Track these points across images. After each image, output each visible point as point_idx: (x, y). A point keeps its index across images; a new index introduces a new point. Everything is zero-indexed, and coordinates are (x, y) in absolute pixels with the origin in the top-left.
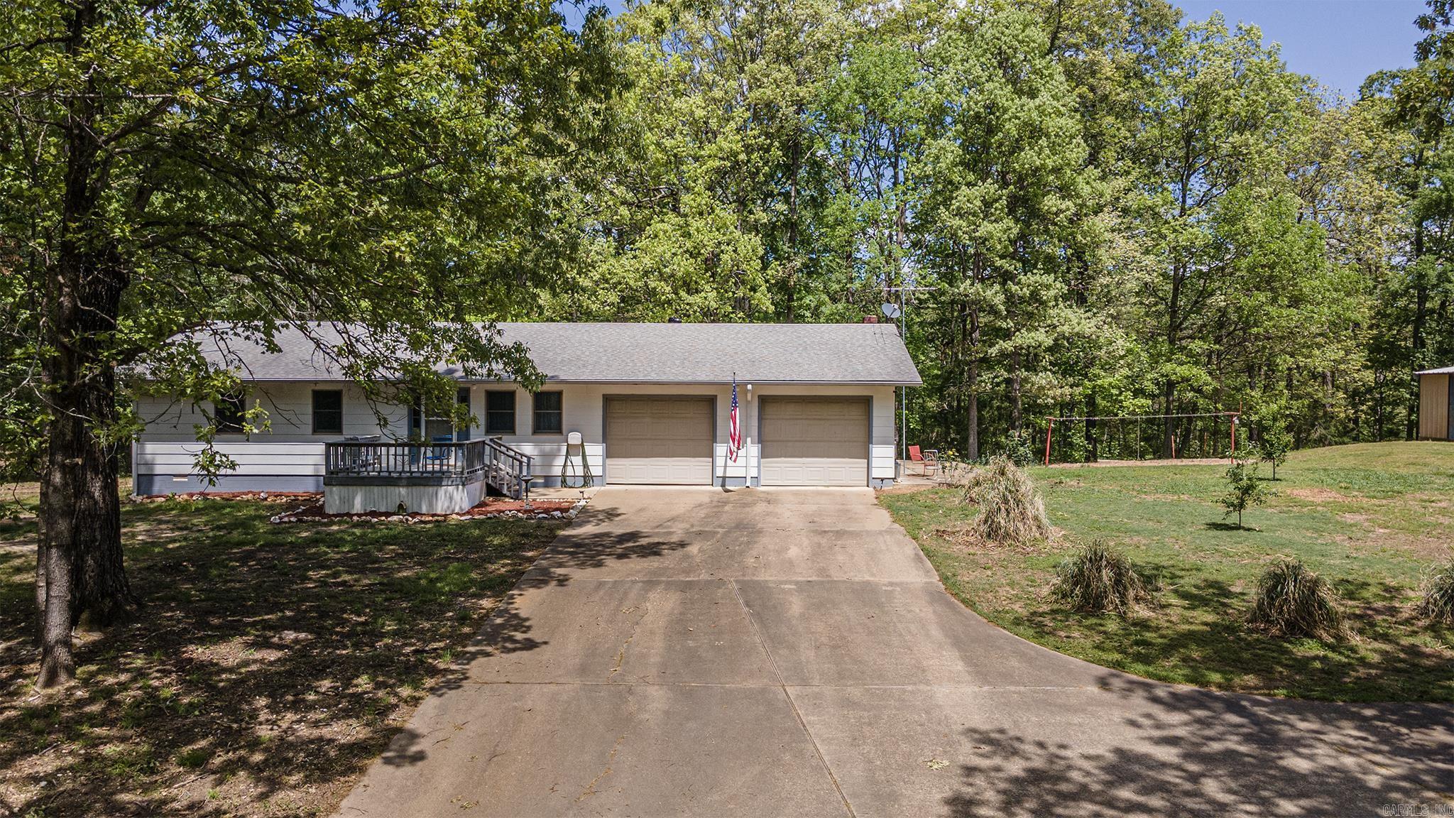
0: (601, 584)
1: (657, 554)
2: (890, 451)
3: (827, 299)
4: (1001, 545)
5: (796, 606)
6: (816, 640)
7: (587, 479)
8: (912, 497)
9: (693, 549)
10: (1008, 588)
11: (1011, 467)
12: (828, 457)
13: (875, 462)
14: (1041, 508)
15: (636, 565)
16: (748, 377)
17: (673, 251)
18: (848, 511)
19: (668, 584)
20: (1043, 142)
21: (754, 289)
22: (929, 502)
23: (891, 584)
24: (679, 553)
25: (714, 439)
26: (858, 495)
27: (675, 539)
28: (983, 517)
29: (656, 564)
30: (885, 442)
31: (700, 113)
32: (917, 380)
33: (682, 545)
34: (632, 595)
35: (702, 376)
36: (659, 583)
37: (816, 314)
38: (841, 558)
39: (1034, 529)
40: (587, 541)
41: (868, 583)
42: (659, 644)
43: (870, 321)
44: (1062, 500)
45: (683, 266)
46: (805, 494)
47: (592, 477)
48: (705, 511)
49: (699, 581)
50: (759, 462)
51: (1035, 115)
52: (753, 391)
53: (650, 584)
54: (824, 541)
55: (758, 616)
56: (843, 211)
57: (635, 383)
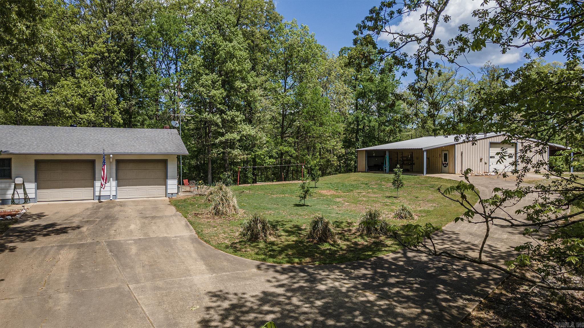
0: (34, 249)
1: (66, 232)
2: (176, 182)
3: (147, 118)
4: (220, 217)
5: (134, 250)
6: (143, 263)
7: (26, 200)
8: (185, 201)
9: (84, 229)
10: (223, 234)
11: (224, 186)
12: (148, 185)
13: (169, 187)
14: (236, 202)
15: (54, 239)
16: (111, 151)
17: (72, 94)
18: (157, 208)
19: (71, 245)
20: (235, 60)
21: (113, 113)
22: (192, 202)
23: (176, 237)
24: (77, 231)
25: (94, 179)
26: (161, 201)
27: (74, 225)
28: (213, 207)
29: (64, 237)
30: (173, 178)
31: (84, 33)
32: (187, 153)
33: (78, 227)
34: (52, 252)
35: (88, 151)
36: (66, 246)
37: (142, 125)
38: (154, 228)
39: (233, 210)
40: (26, 229)
41: (166, 237)
42: (66, 274)
43: (166, 128)
44: (243, 199)
45: (78, 101)
46: (138, 201)
47: (29, 199)
48: (90, 211)
49: (86, 243)
50: (116, 189)
51: (231, 49)
52: (113, 158)
53: (61, 247)
54: (146, 221)
55: (116, 256)
56: (154, 81)
57: (53, 154)
